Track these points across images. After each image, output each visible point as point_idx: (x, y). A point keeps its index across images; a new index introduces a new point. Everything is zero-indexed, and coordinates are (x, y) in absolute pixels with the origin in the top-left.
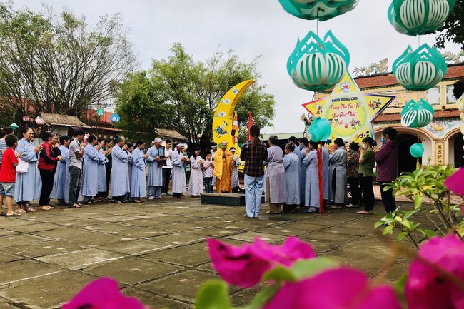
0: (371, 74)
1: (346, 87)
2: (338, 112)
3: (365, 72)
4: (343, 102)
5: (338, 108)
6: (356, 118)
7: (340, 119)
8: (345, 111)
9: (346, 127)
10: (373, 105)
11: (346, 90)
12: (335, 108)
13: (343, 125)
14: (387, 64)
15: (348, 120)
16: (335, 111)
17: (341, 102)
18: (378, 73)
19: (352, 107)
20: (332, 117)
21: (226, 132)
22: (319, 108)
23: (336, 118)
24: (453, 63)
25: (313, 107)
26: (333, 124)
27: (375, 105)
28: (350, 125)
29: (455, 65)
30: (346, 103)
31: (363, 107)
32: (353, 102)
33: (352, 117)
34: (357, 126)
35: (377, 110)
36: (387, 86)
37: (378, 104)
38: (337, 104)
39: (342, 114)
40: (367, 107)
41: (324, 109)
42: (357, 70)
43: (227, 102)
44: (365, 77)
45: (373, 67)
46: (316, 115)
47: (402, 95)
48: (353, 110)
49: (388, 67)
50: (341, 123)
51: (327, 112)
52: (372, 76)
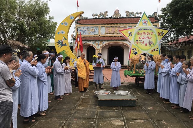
0: (100, 17)
1: (145, 22)
2: (142, 37)
3: (97, 16)
4: (144, 31)
5: (141, 34)
6: (151, 40)
7: (143, 40)
9: (146, 45)
10: (160, 34)
11: (145, 24)
12: (140, 34)
13: (144, 44)
14: (107, 14)
15: (147, 41)
16: (140, 36)
17: (143, 31)
18: (103, 17)
19: (149, 34)
20: (138, 39)
21: (65, 45)
22: (130, 33)
23: (140, 40)
24: (134, 17)
25: (126, 32)
26: (139, 43)
27: (161, 34)
28: (148, 44)
30: (146, 32)
31: (155, 34)
32: (150, 32)
33: (150, 40)
34: (152, 45)
35: (162, 37)
37: (162, 33)
38: (141, 32)
39: (144, 38)
40: (157, 35)
41: (133, 34)
42: (94, 15)
43: (66, 24)
44: (98, 19)
45: (101, 14)
46: (128, 38)
47: (116, 29)
48: (150, 36)
49: (107, 15)
50: (143, 43)
51: (135, 36)
52: (101, 18)
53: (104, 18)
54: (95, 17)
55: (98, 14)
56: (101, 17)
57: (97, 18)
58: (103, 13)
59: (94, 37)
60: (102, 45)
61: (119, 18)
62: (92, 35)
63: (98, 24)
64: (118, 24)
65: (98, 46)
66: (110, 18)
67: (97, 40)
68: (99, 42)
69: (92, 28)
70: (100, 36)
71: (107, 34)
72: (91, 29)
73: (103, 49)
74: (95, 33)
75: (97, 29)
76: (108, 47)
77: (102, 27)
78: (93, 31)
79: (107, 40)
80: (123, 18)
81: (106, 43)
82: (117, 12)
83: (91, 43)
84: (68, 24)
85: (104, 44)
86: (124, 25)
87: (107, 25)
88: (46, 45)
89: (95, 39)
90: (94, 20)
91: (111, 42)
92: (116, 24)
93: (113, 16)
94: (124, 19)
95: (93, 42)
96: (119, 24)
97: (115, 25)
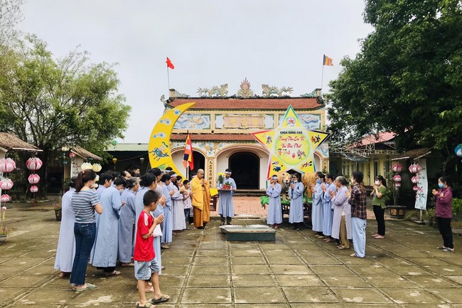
0: (213, 96)
1: (292, 121)
2: (286, 144)
3: (208, 93)
4: (290, 135)
5: (286, 140)
6: (302, 149)
7: (288, 149)
8: (293, 143)
9: (294, 156)
10: (314, 140)
11: (292, 124)
12: (283, 140)
13: (291, 155)
14: (227, 90)
15: (295, 150)
16: (283, 142)
17: (288, 135)
18: (219, 95)
19: (298, 139)
20: (281, 147)
21: (166, 155)
22: (269, 138)
23: (285, 149)
24: (278, 96)
25: (262, 136)
26: (282, 154)
27: (316, 140)
28: (296, 155)
29: (279, 98)
30: (293, 136)
31: (307, 141)
32: (299, 136)
33: (299, 149)
34: (302, 156)
35: (318, 144)
36: (233, 110)
37: (318, 138)
38: (285, 136)
39: (289, 146)
40: (310, 141)
41: (274, 139)
42: (200, 90)
43: (168, 122)
44: (208, 98)
45: (215, 89)
46: (266, 145)
47: (245, 118)
48: (299, 142)
49: (228, 92)
50: (289, 153)
51: (276, 142)
52: (215, 98)
53: (221, 98)
54: (203, 94)
55: (210, 88)
56: (215, 95)
57: (208, 96)
58: (219, 87)
59: (202, 134)
60: (217, 151)
61: (251, 98)
62: (198, 130)
63: (211, 110)
64: (247, 110)
65: (210, 152)
66: (233, 97)
67: (207, 141)
68: (212, 145)
69: (198, 117)
70: (213, 132)
71: (227, 128)
72: (196, 118)
73: (220, 156)
74: (203, 126)
75: (208, 119)
76: (229, 154)
77: (218, 115)
78: (201, 122)
79: (228, 141)
80: (259, 98)
81: (225, 146)
82: (245, 86)
83: (196, 146)
84: (170, 122)
85: (221, 148)
86: (260, 112)
87: (226, 112)
88: (105, 150)
89: (204, 139)
90: (200, 101)
91: (235, 144)
92: (244, 109)
93: (238, 93)
94: (259, 100)
95: (200, 143)
96: (251, 109)
97: (243, 112)
